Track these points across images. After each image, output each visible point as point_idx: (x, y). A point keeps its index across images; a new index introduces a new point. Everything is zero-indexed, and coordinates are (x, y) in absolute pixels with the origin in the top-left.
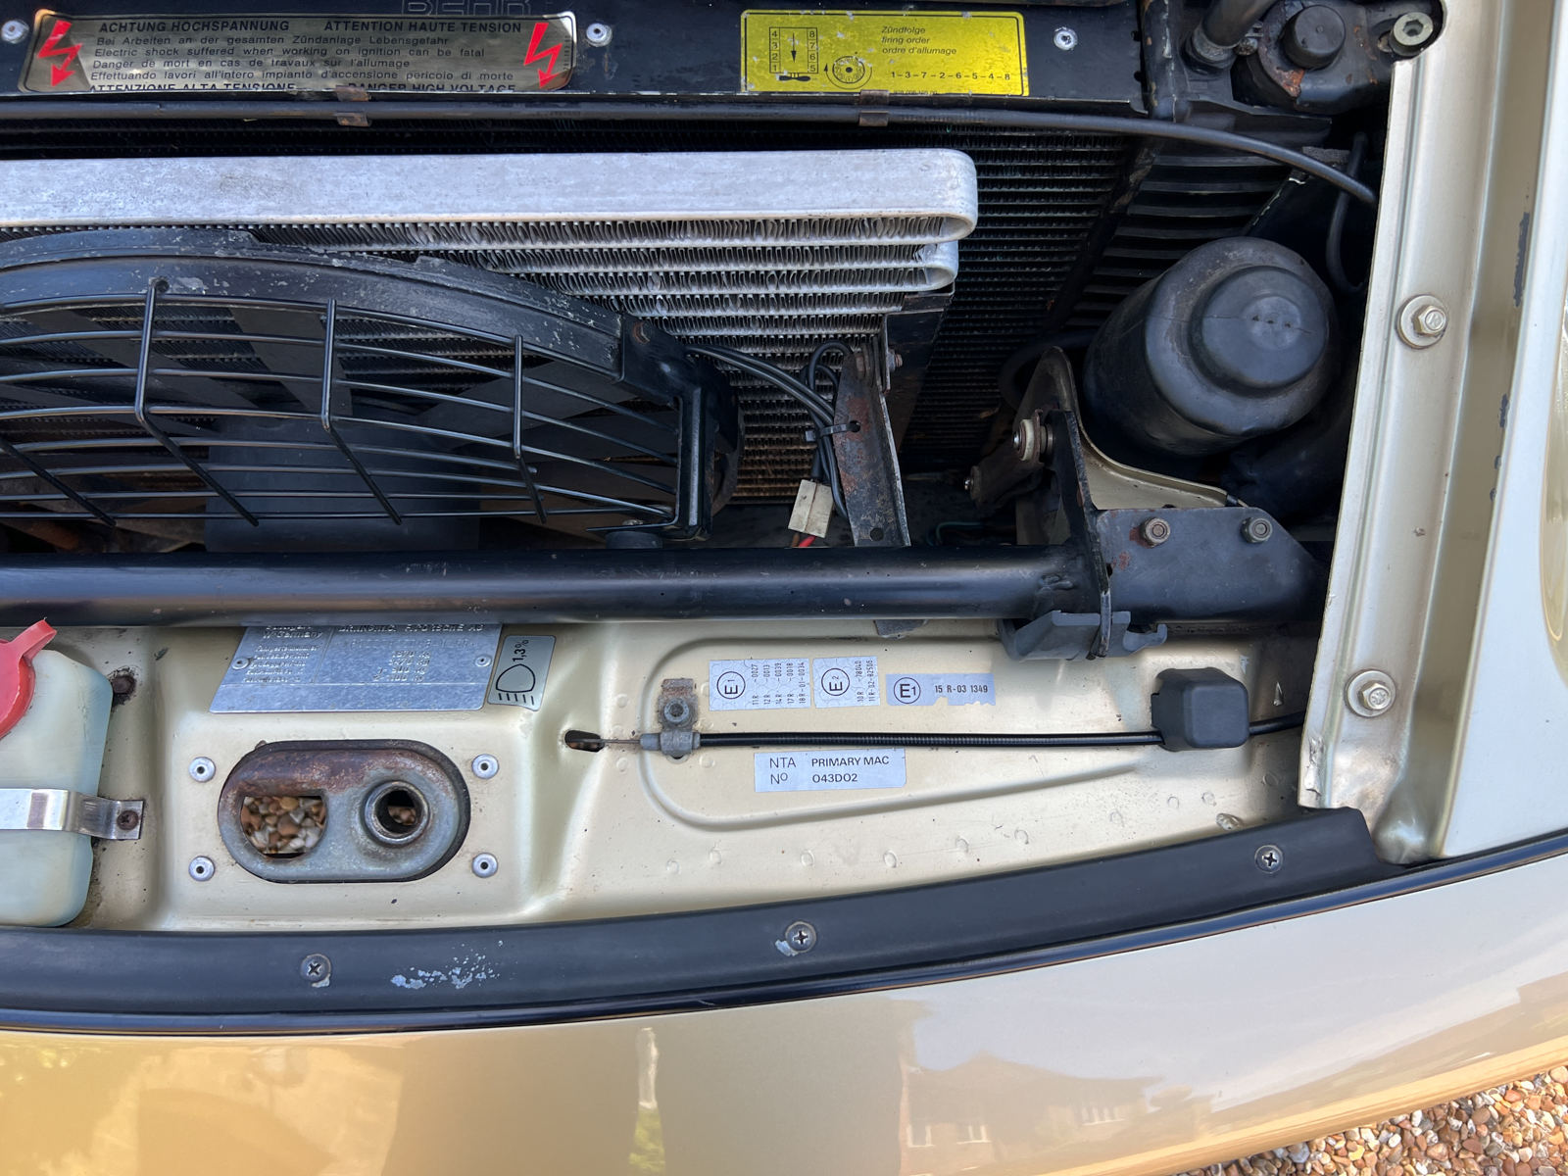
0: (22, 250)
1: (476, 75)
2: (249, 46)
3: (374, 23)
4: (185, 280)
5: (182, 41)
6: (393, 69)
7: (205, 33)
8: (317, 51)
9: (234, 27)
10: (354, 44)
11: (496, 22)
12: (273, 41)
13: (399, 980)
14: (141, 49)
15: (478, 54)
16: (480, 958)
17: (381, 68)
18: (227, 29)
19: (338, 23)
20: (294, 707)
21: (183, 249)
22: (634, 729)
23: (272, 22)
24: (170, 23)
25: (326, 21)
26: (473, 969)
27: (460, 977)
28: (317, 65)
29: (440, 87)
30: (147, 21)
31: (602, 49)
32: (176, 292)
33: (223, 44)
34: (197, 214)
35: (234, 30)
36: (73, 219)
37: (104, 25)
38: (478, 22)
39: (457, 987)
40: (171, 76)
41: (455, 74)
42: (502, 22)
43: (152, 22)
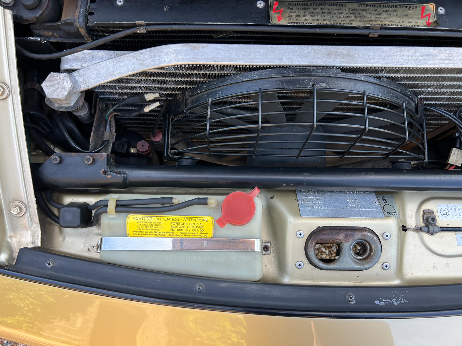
0: (267, 73)
1: (407, 22)
2: (335, 11)
3: (372, 5)
4: (321, 84)
5: (314, 9)
6: (381, 20)
7: (321, 7)
8: (356, 14)
9: (329, 5)
10: (368, 11)
11: (410, 5)
12: (343, 10)
13: (377, 302)
14: (302, 12)
15: (406, 15)
16: (401, 296)
17: (377, 19)
18: (327, 6)
19: (361, 5)
20: (327, 216)
21: (322, 74)
22: (415, 225)
23: (341, 4)
24: (309, 3)
25: (358, 4)
26: (399, 299)
27: (396, 302)
28: (358, 18)
29: (397, 25)
30: (302, 3)
31: (443, 15)
32: (319, 87)
33: (328, 11)
34: (321, 63)
35: (329, 6)
36: (283, 64)
37: (289, 3)
38: (404, 5)
39: (395, 305)
40: (313, 20)
41: (400, 21)
42: (412, 6)
43: (304, 3)
